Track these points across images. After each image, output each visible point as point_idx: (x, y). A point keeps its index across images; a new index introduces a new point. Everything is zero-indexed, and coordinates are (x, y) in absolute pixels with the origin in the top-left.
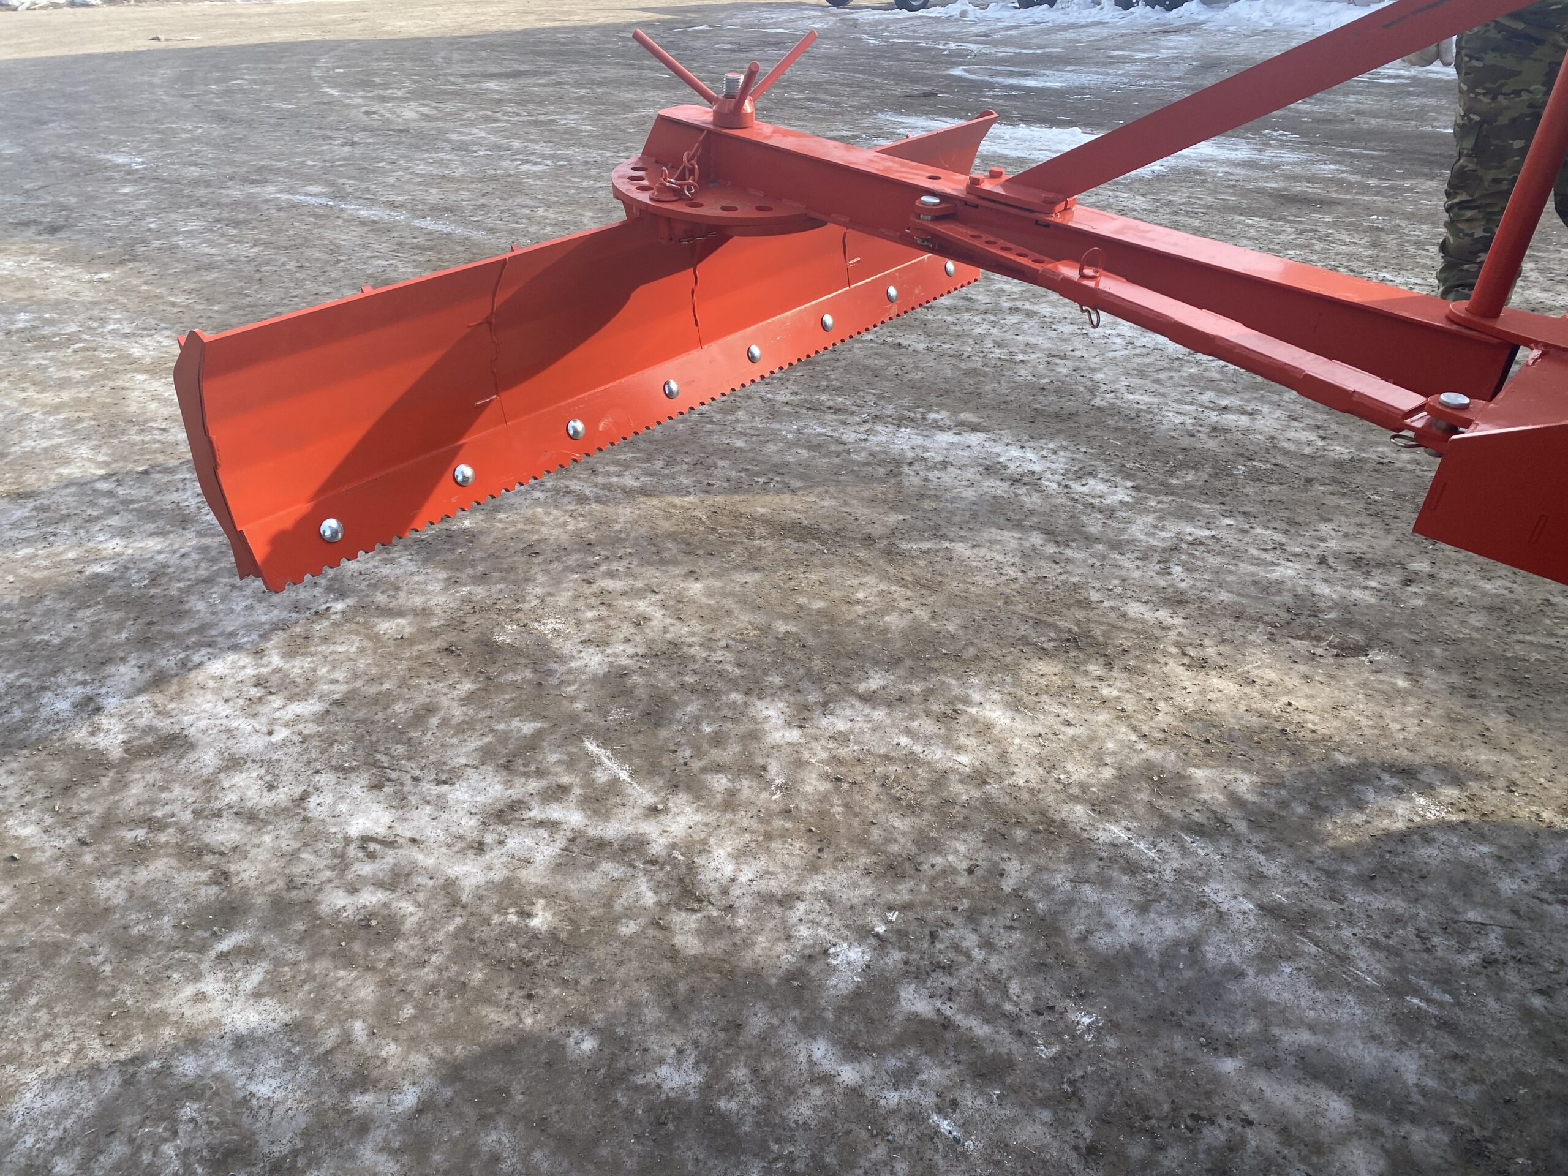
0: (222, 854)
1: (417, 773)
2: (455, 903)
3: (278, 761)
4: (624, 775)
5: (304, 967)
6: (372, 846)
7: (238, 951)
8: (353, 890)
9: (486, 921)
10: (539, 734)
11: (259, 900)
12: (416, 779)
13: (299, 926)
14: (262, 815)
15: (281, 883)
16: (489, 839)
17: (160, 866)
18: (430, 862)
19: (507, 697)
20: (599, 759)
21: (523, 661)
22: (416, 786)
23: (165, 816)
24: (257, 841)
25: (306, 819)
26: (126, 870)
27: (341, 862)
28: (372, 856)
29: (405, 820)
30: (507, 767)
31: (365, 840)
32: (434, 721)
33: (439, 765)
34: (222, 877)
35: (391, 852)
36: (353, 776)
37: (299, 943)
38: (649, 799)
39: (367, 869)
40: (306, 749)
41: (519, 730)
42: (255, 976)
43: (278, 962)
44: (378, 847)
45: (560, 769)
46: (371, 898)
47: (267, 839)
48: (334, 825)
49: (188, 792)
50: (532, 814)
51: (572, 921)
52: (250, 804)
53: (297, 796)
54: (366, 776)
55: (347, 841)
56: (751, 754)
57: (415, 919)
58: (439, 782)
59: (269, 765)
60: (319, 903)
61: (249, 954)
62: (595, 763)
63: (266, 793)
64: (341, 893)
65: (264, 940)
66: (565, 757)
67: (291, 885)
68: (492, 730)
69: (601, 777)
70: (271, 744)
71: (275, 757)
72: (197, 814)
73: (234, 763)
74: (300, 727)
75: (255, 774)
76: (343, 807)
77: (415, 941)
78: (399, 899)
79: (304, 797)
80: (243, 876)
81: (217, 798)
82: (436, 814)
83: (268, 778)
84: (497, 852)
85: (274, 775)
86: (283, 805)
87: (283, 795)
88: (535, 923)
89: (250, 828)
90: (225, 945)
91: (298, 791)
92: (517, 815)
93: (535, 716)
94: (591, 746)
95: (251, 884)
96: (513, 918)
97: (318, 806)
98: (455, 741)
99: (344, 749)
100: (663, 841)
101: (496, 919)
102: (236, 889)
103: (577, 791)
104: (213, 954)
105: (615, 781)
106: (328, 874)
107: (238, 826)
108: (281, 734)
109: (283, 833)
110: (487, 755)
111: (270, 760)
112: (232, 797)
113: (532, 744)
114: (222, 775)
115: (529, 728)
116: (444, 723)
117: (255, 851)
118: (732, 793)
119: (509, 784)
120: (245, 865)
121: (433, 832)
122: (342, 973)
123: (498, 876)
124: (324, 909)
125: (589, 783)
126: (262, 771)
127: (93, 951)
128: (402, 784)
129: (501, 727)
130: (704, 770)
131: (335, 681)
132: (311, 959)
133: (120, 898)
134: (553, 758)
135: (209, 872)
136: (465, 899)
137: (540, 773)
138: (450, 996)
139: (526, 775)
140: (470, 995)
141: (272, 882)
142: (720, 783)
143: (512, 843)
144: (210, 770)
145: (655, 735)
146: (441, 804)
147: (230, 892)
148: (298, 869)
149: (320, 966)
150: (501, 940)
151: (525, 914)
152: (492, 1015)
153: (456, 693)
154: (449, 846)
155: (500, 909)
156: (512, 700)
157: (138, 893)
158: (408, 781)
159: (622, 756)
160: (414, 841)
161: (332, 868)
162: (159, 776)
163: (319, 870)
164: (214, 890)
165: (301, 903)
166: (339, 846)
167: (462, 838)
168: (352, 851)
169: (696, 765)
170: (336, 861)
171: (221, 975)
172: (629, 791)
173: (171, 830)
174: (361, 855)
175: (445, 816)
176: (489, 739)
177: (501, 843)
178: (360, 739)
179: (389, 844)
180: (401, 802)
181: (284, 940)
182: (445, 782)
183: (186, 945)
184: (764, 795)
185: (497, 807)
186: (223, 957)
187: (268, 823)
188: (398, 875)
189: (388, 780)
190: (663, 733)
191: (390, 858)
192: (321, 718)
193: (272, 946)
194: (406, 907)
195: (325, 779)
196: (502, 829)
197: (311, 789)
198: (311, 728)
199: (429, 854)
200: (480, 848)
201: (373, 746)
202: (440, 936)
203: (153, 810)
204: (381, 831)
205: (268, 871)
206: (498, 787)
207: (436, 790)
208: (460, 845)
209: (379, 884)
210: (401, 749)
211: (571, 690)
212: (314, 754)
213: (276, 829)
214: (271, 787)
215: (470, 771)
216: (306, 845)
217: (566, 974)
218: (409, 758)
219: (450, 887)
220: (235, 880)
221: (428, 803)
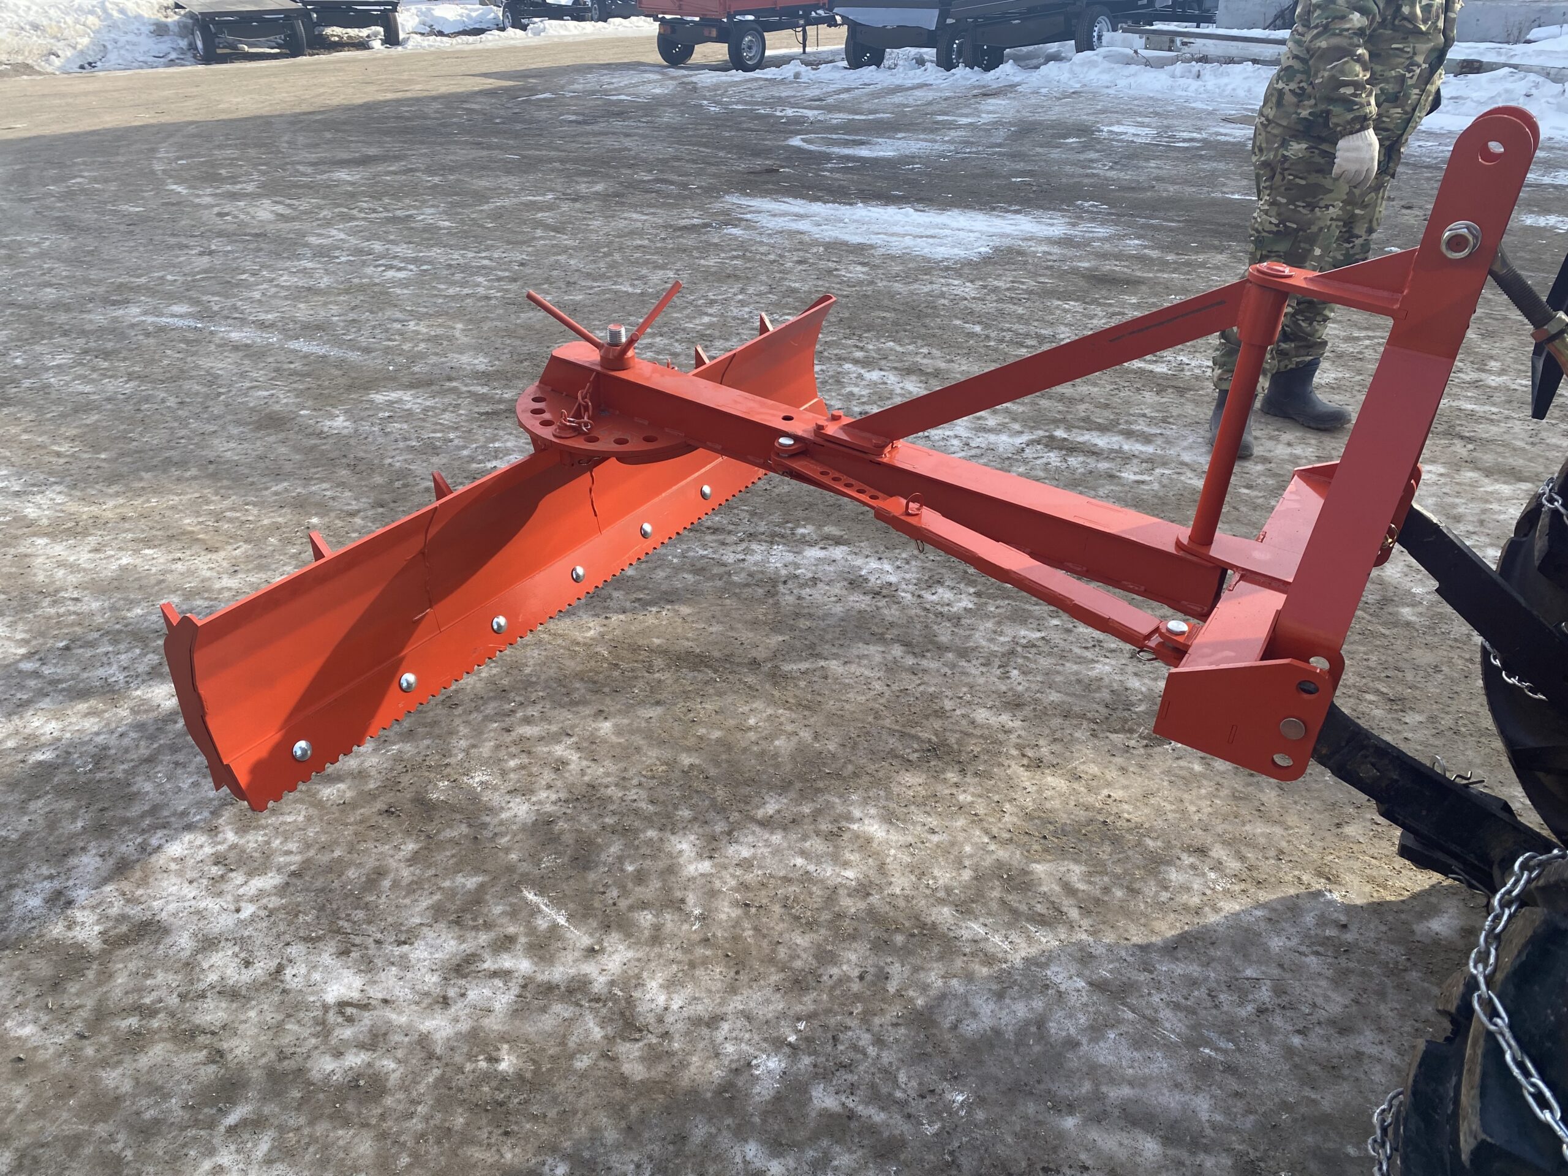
0: (213, 1033)
1: (379, 936)
2: (431, 1056)
3: (250, 937)
4: (562, 921)
5: (306, 1131)
6: (349, 1010)
7: (244, 1123)
8: (338, 1054)
9: (461, 1070)
10: (482, 886)
11: (255, 1074)
12: (378, 942)
13: (296, 1094)
14: (244, 992)
15: (272, 1055)
16: (452, 993)
17: (157, 1052)
18: (403, 1020)
19: (448, 853)
20: (538, 907)
21: (458, 816)
22: (379, 949)
23: (153, 1003)
24: (243, 1018)
25: (284, 991)
26: (127, 1058)
27: (324, 1029)
28: (350, 1020)
29: (375, 982)
30: (458, 922)
31: (342, 1005)
32: (386, 883)
33: (397, 927)
34: (217, 1056)
35: (366, 1014)
36: (320, 945)
37: (298, 1109)
38: (586, 941)
39: (347, 1033)
40: (274, 923)
41: (464, 886)
42: (264, 1146)
43: (282, 1129)
44: (354, 1011)
45: (505, 920)
46: (355, 1059)
47: (252, 1014)
48: (312, 994)
49: (170, 977)
50: (486, 966)
51: (534, 1062)
52: (231, 982)
53: (272, 969)
54: (333, 943)
55: (326, 1008)
56: (671, 889)
57: (397, 1074)
58: (400, 943)
59: (242, 942)
60: (310, 1070)
61: (255, 1124)
62: (535, 911)
63: (244, 971)
64: (328, 1058)
65: (266, 1110)
66: (508, 908)
67: (282, 1056)
68: (439, 888)
69: (542, 924)
70: (240, 921)
71: (246, 933)
72: (183, 997)
73: (208, 943)
74: (265, 901)
75: (230, 953)
76: (316, 976)
77: (400, 1095)
78: (380, 1058)
79: (280, 969)
80: (238, 1052)
81: (199, 980)
82: (402, 974)
83: (243, 955)
84: (460, 1005)
85: (248, 951)
86: (262, 980)
87: (260, 969)
88: (503, 1066)
89: (234, 1005)
90: (232, 1119)
91: (273, 964)
92: (473, 968)
93: (477, 870)
94: (530, 896)
95: (245, 1060)
96: (483, 1064)
97: (294, 976)
98: (407, 901)
99: (308, 919)
100: (602, 979)
101: (469, 1067)
102: (232, 1065)
103: (523, 940)
104: (222, 1129)
105: (554, 927)
106: (313, 1041)
107: (224, 1005)
108: (248, 910)
109: (266, 1007)
110: (438, 912)
111: (242, 938)
112: (213, 977)
113: (477, 898)
114: (199, 956)
115: (472, 882)
116: (395, 884)
117: (242, 1027)
118: (657, 928)
119: (461, 939)
120: (234, 1042)
121: (401, 992)
122: (340, 1132)
123: (464, 1026)
124: (315, 1075)
125: (532, 931)
126: (237, 949)
127: (112, 1139)
128: (366, 948)
129: (447, 884)
130: (631, 908)
131: (289, 853)
132: (311, 1123)
133: (127, 1087)
134: (498, 910)
135: (204, 1052)
136: (438, 1051)
137: (488, 926)
138: (439, 1142)
139: (476, 928)
140: (456, 1139)
141: (264, 1055)
142: (646, 919)
143: (473, 995)
144: (188, 953)
145: (584, 878)
146: (404, 964)
147: (227, 1069)
148: (285, 1040)
149: (321, 1128)
150: (476, 1085)
151: (493, 1060)
152: (477, 1153)
153: (402, 853)
154: (417, 1003)
155: (471, 1057)
156: (453, 856)
157: (143, 1080)
158: (373, 946)
159: (557, 903)
160: (385, 1001)
161: (316, 1035)
162: (141, 963)
163: (305, 1039)
164: (212, 1068)
165: (293, 1072)
166: (319, 1013)
167: (427, 994)
168: (332, 1017)
169: (623, 904)
170: (319, 1028)
171: (233, 1148)
172: (568, 935)
173: (161, 1015)
174: (340, 1020)
175: (409, 975)
176: (437, 897)
177: (463, 995)
178: (322, 908)
179: (365, 1007)
180: (367, 966)
181: (285, 1108)
182: (405, 943)
183: (196, 1123)
184: (685, 927)
185: (455, 961)
186: (232, 1130)
187: (249, 999)
188: (376, 1036)
189: (354, 945)
190: (592, 876)
191: (367, 1019)
192: (282, 890)
193: (274, 1116)
194: (389, 1064)
195: (296, 950)
196: (463, 982)
197: (284, 962)
198: (274, 902)
199: (401, 1013)
200: (445, 1002)
201: (335, 913)
202: (422, 1088)
203: (141, 998)
204: (355, 995)
205: (259, 1045)
206: (453, 943)
207: (398, 951)
208: (427, 1001)
209: (362, 1046)
210: (360, 915)
211: (504, 841)
212: (282, 927)
213: (259, 1004)
214: (247, 964)
215: (425, 929)
216: (289, 1016)
217: (535, 1109)
218: (370, 923)
219: (423, 1041)
220: (230, 1057)
221: (393, 964)
